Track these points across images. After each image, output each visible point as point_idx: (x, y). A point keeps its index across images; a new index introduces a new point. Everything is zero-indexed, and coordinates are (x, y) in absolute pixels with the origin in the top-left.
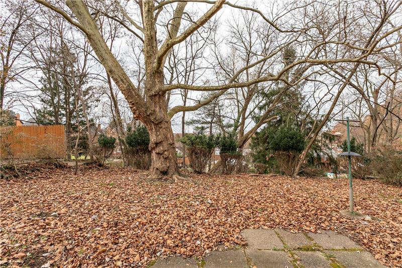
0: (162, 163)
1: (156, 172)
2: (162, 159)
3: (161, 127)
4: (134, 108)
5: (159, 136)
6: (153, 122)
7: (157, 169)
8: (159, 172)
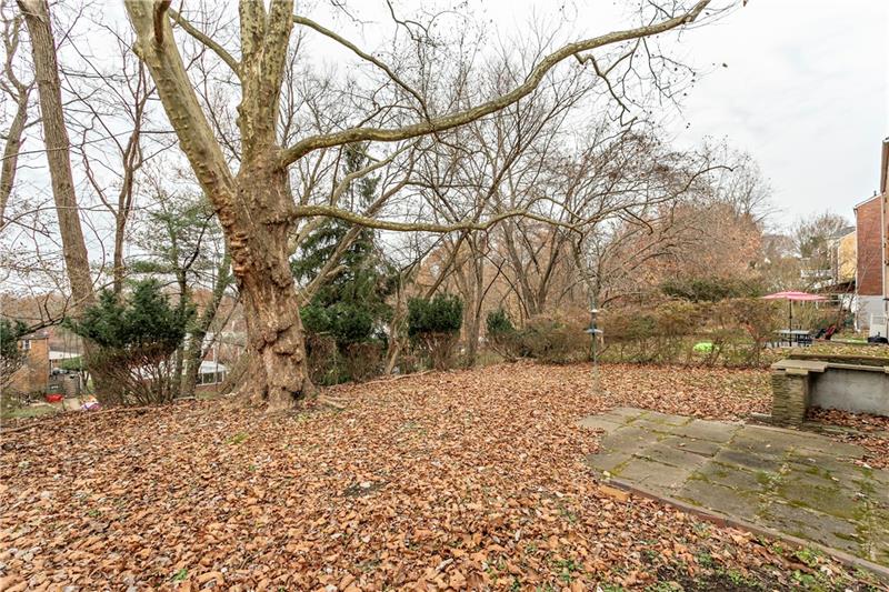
0: (290, 375)
1: (281, 397)
2: (291, 366)
3: (288, 295)
4: (247, 249)
5: (284, 316)
6: (277, 284)
7: (284, 388)
8: (288, 395)
